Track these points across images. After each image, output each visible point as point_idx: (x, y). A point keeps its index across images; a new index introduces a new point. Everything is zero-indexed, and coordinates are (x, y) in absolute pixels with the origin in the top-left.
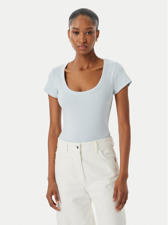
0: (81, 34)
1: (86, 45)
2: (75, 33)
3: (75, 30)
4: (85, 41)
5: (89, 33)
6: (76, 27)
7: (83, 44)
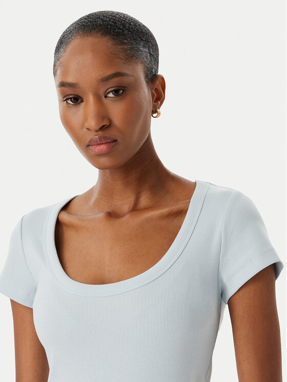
0: (90, 99)
1: (112, 133)
2: (71, 98)
3: (68, 91)
4: (106, 123)
5: (116, 92)
6: (70, 79)
7: (100, 133)
